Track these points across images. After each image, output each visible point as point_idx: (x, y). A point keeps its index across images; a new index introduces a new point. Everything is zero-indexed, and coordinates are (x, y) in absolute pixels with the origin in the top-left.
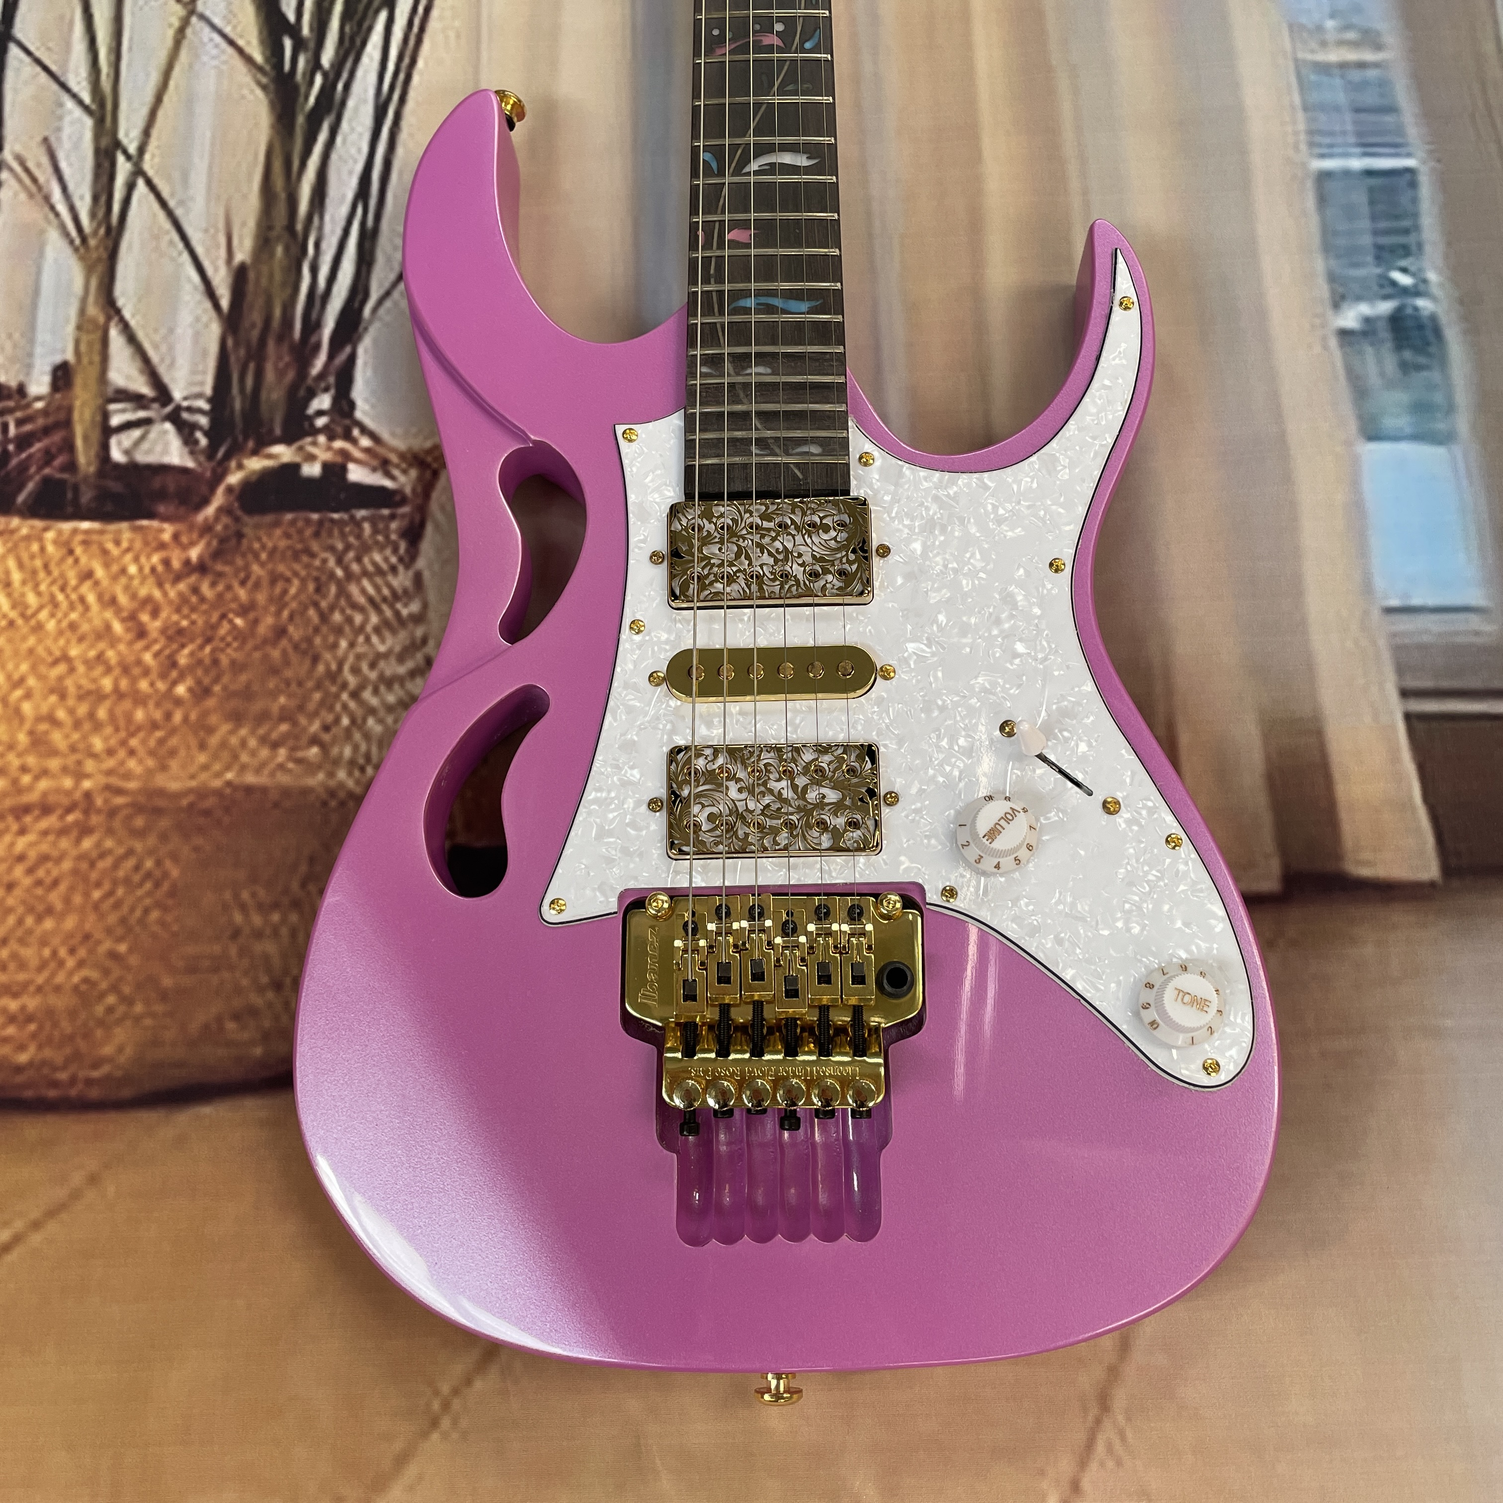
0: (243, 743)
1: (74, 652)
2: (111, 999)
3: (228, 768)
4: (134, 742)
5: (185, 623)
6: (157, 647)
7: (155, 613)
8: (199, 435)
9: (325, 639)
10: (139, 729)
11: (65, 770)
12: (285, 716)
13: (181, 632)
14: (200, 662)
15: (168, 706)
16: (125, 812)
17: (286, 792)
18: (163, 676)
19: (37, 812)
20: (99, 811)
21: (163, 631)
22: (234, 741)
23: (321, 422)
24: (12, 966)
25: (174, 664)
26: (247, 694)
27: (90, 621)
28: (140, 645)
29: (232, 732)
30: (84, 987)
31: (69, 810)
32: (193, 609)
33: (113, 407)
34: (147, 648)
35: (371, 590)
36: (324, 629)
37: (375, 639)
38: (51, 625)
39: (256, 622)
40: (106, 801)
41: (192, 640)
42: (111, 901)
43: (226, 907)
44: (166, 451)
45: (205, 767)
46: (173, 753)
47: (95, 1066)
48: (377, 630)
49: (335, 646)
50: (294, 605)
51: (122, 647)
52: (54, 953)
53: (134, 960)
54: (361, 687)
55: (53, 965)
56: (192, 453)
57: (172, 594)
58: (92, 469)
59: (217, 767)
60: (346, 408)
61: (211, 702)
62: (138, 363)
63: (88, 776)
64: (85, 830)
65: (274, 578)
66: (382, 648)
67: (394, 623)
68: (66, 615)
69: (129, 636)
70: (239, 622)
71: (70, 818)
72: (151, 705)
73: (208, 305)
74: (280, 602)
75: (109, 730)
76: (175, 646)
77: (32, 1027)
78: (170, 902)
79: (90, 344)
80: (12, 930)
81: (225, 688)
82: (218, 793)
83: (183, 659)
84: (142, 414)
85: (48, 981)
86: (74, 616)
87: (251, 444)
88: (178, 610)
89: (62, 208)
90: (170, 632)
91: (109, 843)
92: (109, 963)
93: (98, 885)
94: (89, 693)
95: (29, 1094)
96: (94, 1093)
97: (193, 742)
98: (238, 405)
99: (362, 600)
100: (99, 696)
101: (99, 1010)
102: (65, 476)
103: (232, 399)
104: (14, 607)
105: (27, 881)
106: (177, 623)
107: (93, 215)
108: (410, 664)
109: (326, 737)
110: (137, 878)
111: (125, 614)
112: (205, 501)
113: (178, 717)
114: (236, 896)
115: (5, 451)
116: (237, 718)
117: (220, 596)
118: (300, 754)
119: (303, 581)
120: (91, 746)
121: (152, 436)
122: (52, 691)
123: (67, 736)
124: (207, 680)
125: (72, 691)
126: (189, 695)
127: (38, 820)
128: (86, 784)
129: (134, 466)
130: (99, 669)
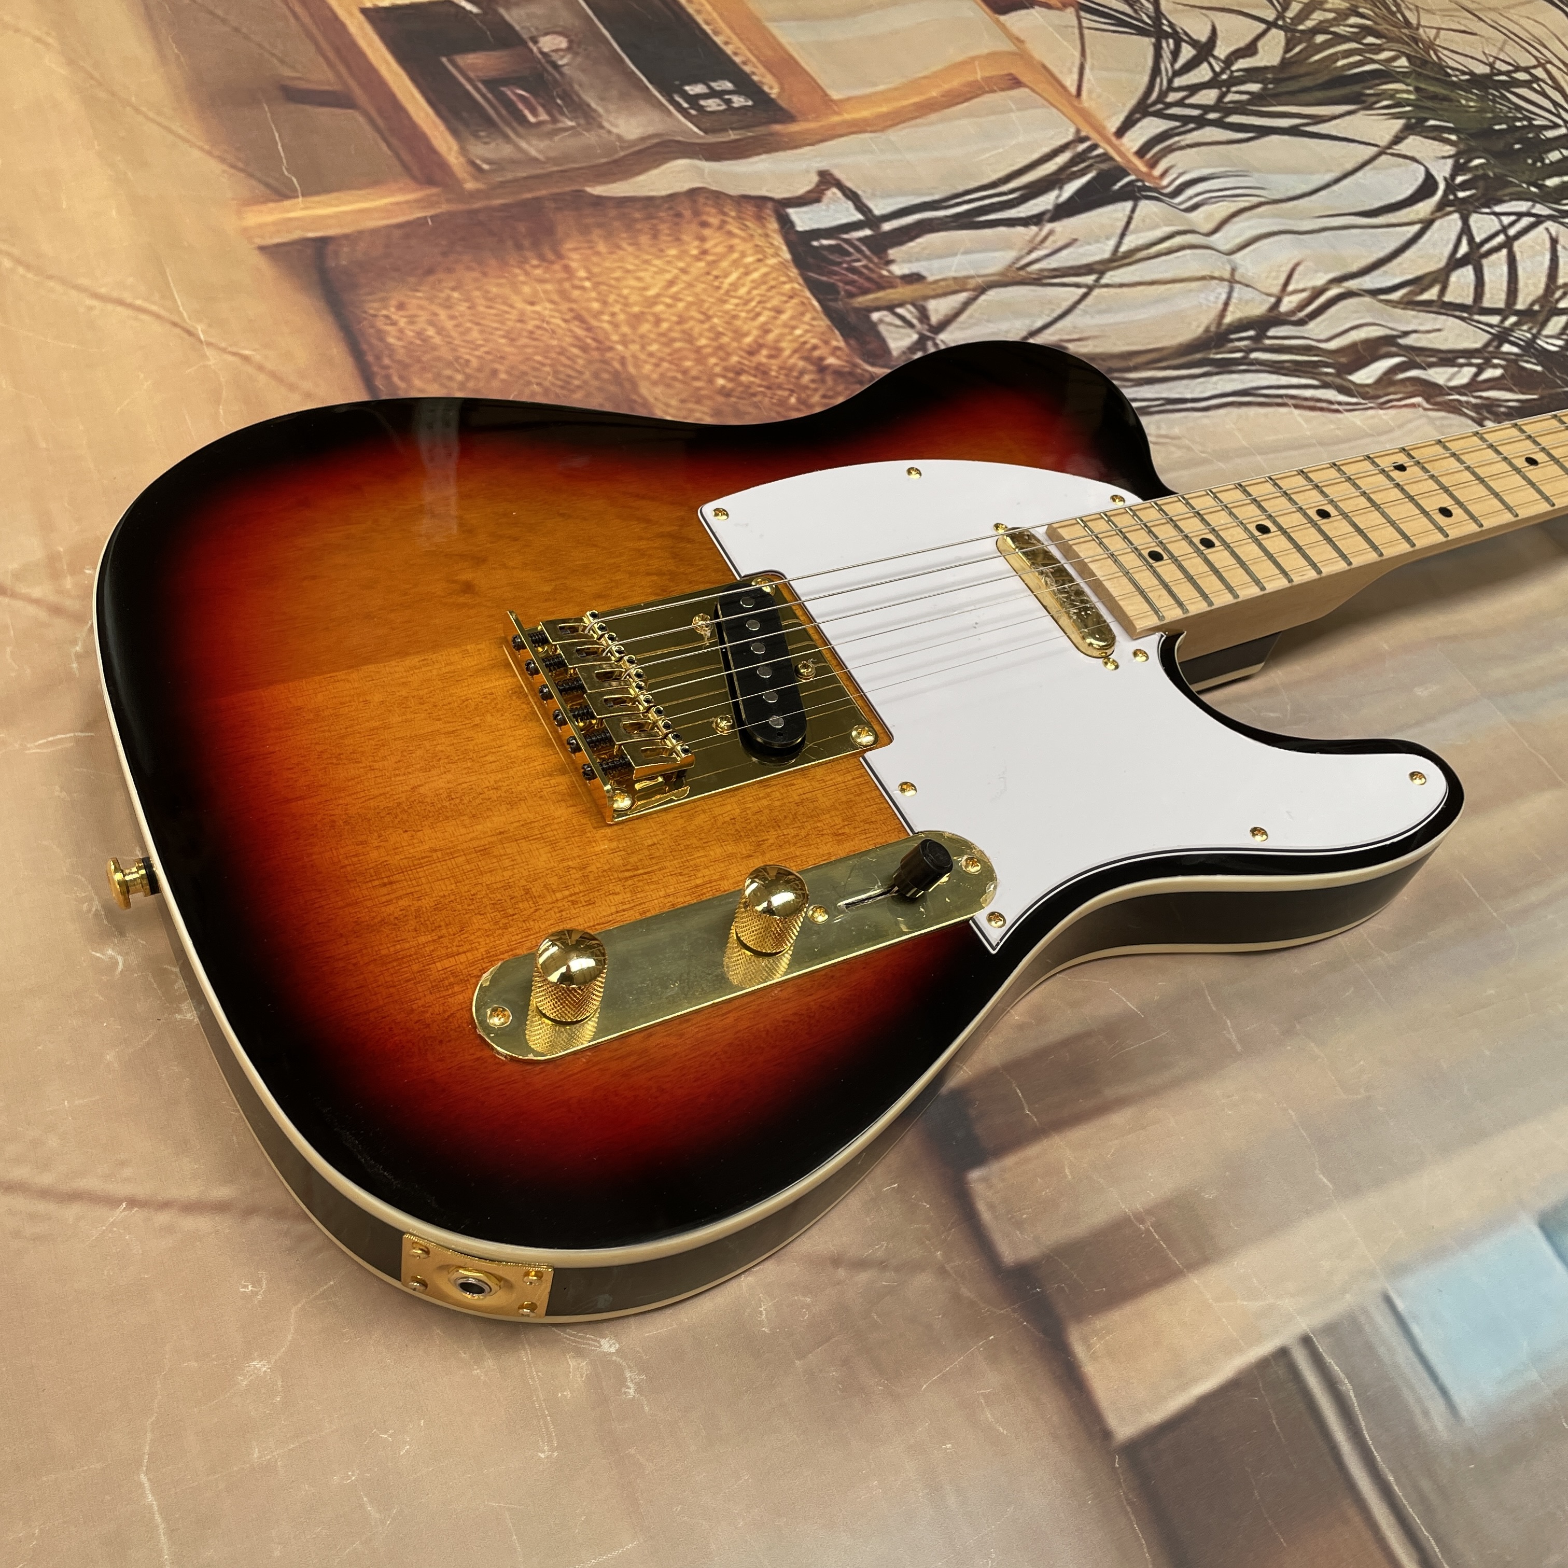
1: (716, 320)
4: (665, 365)
5: (773, 374)
6: (746, 362)
7: (770, 357)
8: (920, 352)
10: (677, 365)
11: (624, 335)
13: (766, 373)
14: (749, 387)
15: (705, 378)
16: (609, 368)
18: (726, 369)
19: (584, 325)
20: (602, 354)
21: (760, 364)
25: (739, 373)
27: (745, 323)
28: (742, 353)
29: (704, 413)
31: (594, 339)
32: (786, 375)
33: (910, 307)
34: (742, 357)
38: (728, 307)
40: (612, 358)
41: (763, 380)
44: (895, 339)
46: (669, 386)
51: (735, 344)
56: (904, 353)
57: (792, 361)
58: (857, 305)
61: (720, 399)
62: (951, 312)
63: (626, 346)
64: (584, 349)
68: (742, 311)
69: (744, 346)
70: (793, 400)
71: (589, 341)
75: (667, 350)
76: (753, 372)
79: (948, 286)
81: (735, 403)
83: (744, 378)
84: (915, 321)
86: (743, 315)
88: (781, 368)
89: (1034, 256)
90: (761, 368)
91: (581, 361)
94: (690, 335)
97: (684, 395)
100: (689, 338)
102: (843, 293)
104: (731, 284)
105: (530, 327)
106: (770, 369)
107: (1042, 270)
111: (761, 341)
112: (873, 364)
113: (699, 384)
117: (806, 388)
120: (650, 344)
121: (903, 331)
122: (680, 316)
123: (650, 331)
124: (737, 394)
125: (686, 326)
126: (719, 386)
127: (579, 327)
128: (620, 347)
129: (873, 326)
130: (711, 335)
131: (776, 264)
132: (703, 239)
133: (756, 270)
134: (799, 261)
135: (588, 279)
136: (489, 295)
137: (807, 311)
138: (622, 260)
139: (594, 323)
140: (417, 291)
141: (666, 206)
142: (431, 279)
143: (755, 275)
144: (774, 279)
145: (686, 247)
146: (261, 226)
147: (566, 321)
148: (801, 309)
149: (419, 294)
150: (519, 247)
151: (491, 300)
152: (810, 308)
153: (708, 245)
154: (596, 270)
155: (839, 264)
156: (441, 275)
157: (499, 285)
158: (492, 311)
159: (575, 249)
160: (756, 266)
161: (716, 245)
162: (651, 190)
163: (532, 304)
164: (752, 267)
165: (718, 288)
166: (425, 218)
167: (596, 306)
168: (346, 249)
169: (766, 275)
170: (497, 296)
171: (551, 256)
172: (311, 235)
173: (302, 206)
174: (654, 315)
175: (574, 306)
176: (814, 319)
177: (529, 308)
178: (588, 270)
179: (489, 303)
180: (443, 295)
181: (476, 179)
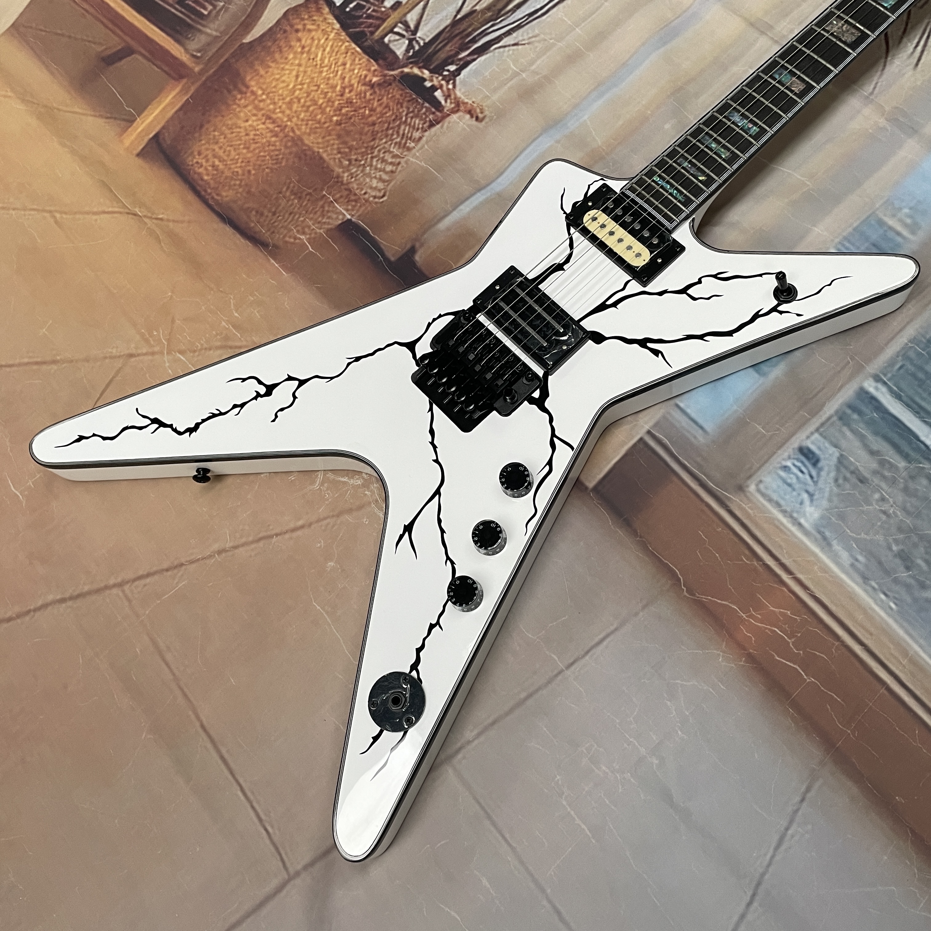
0: (333, 144)
1: (322, 86)
2: (238, 182)
3: (322, 148)
4: (310, 122)
5: (354, 101)
6: (341, 102)
7: (350, 92)
8: (412, 51)
9: (381, 136)
10: (315, 120)
11: (288, 115)
12: (351, 148)
13: (351, 102)
14: (347, 115)
15: (328, 120)
16: (289, 138)
17: (328, 167)
18: (335, 111)
19: (271, 121)
20: (284, 133)
21: (347, 99)
22: (332, 142)
23: (446, 73)
24: (227, 153)
25: (340, 110)
26: (348, 133)
27: (334, 80)
28: (339, 98)
29: (334, 139)
30: (235, 173)
31: (278, 126)
32: (360, 98)
33: (400, 25)
34: (339, 100)
35: (406, 132)
36: (384, 133)
37: (393, 145)
38: (324, 74)
39: (371, 116)
40: (288, 132)
41: (351, 107)
42: (263, 158)
43: (285, 183)
44: (399, 49)
45: (318, 143)
46: (315, 133)
47: (218, 195)
48: (396, 143)
49: (382, 139)
50: (384, 119)
51: (334, 95)
52: (238, 159)
53: (252, 178)
54: (376, 157)
55: (235, 161)
56: (405, 54)
57: (359, 89)
58: (376, 38)
59: (321, 146)
60: (456, 74)
61: (338, 128)
62: (418, 17)
63: (291, 121)
64: (276, 136)
65: (387, 106)
66: (392, 150)
67: (402, 145)
68: (330, 74)
69: (338, 93)
70: (367, 112)
71: (276, 129)
72: (324, 116)
73: (455, 13)
74: (382, 115)
75: (308, 114)
76: (346, 105)
77: (215, 172)
78: (274, 171)
79: (413, 2)
80: (236, 145)
81: (345, 127)
82: (314, 152)
83: (344, 111)
84: (404, 33)
85: (230, 164)
86: (331, 75)
87: (421, 65)
88: (356, 96)
90: (349, 101)
91: (278, 144)
92: (246, 173)
93: (265, 152)
94: (314, 100)
95: (198, 188)
96: (211, 202)
97: (322, 135)
98: (430, 51)
99: (401, 132)
100: (315, 103)
101: (233, 183)
102: (368, 34)
103: (431, 47)
104: (321, 60)
105: (252, 137)
106: (353, 99)
108: (394, 160)
109: (353, 162)
110: (274, 157)
111: (343, 85)
112: (393, 70)
113: (326, 125)
114: (290, 183)
115: (362, 15)
116: (339, 136)
117: (370, 100)
118: (342, 160)
119: (393, 113)
120: (300, 115)
121: (400, 41)
122: (307, 93)
123: (298, 107)
124: (343, 121)
125: (311, 96)
126: (335, 121)
127: (270, 123)
128: (289, 123)
129: (387, 46)
130: (323, 96)
131: (335, 36)
132: (299, 40)
133: (327, 46)
134: (344, 26)
135: (263, 94)
136: (230, 126)
137: (356, 57)
138: (273, 74)
139: (274, 116)
140: (201, 140)
141: (278, 29)
142: (204, 129)
143: (328, 49)
144: (336, 47)
145: (295, 49)
146: (132, 143)
147: (264, 123)
148: (353, 57)
149: (203, 142)
150: (229, 91)
151: (231, 128)
152: (356, 54)
153: (303, 42)
154: (264, 87)
155: (361, 17)
156: (206, 126)
157: (230, 119)
158: (234, 135)
159: (251, 79)
160: (326, 43)
161: (306, 41)
162: (269, 24)
163: (247, 121)
164: (325, 46)
165: (316, 65)
166: (188, 99)
167: (272, 107)
168: (166, 134)
169: (332, 46)
170: (232, 125)
171: (244, 89)
172: (151, 136)
173: (140, 122)
174: (297, 98)
175: (263, 112)
176: (360, 60)
177: (247, 124)
178: (261, 88)
179: (231, 131)
180: (211, 137)
181: (197, 64)
